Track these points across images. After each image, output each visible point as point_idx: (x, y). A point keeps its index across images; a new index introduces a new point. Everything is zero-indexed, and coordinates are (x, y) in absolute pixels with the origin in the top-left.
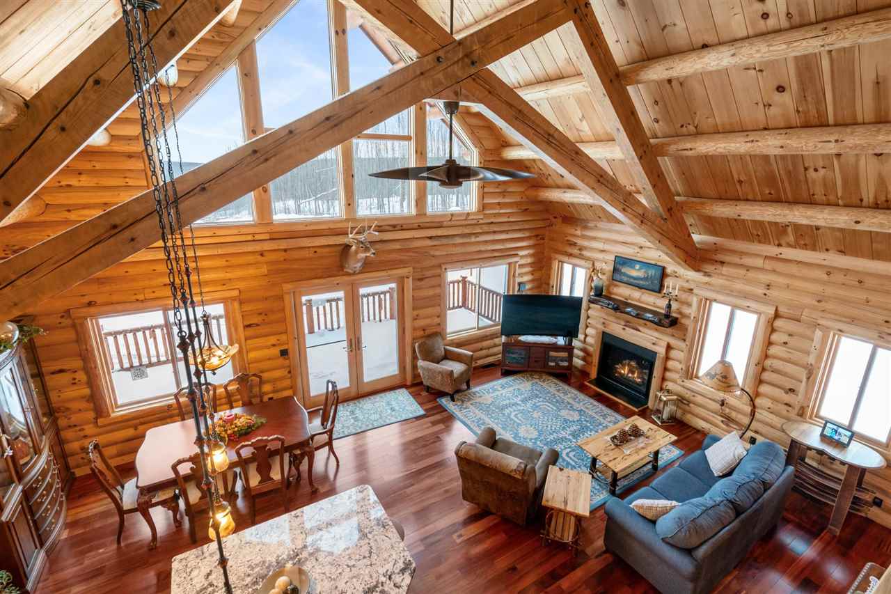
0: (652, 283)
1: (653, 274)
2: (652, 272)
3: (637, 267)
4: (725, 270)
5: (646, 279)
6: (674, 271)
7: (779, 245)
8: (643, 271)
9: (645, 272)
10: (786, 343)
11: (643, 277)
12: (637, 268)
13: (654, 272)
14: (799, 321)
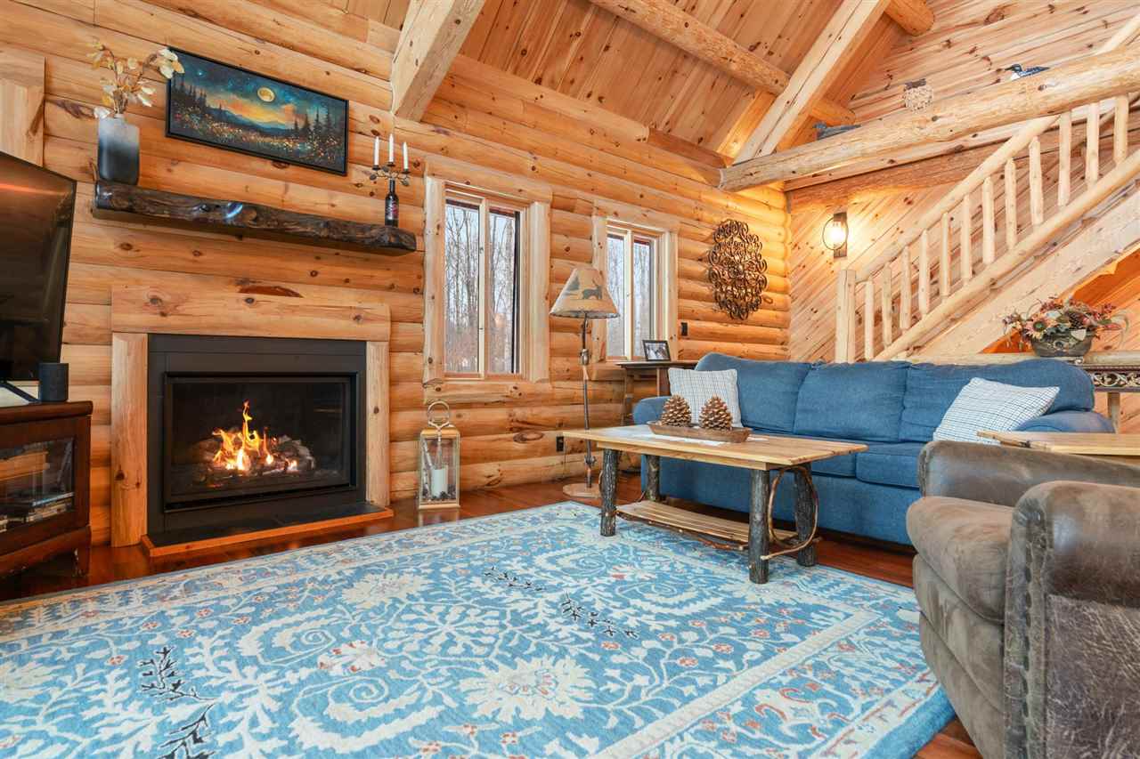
0: (322, 144)
1: (322, 120)
2: (317, 114)
3: (268, 94)
4: (468, 120)
5: (302, 133)
6: (372, 118)
7: (539, 81)
8: (290, 107)
9: (297, 113)
10: (568, 249)
11: (291, 127)
12: (266, 99)
13: (323, 113)
14: (571, 210)
